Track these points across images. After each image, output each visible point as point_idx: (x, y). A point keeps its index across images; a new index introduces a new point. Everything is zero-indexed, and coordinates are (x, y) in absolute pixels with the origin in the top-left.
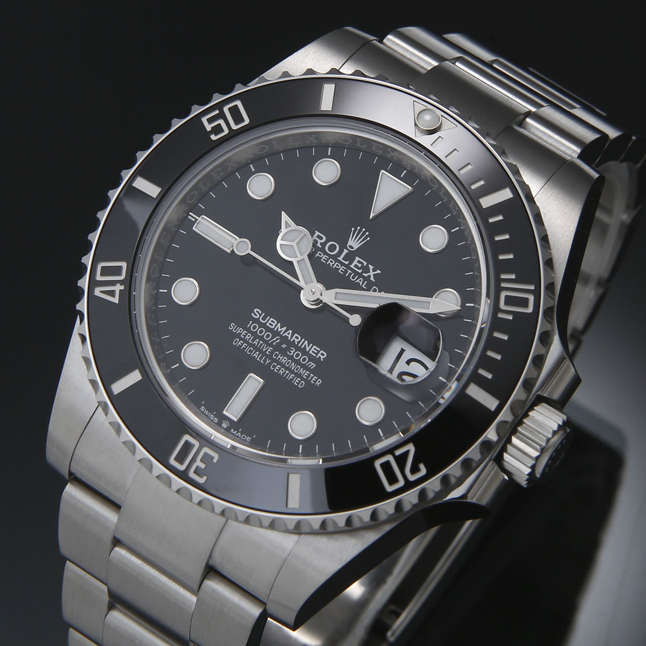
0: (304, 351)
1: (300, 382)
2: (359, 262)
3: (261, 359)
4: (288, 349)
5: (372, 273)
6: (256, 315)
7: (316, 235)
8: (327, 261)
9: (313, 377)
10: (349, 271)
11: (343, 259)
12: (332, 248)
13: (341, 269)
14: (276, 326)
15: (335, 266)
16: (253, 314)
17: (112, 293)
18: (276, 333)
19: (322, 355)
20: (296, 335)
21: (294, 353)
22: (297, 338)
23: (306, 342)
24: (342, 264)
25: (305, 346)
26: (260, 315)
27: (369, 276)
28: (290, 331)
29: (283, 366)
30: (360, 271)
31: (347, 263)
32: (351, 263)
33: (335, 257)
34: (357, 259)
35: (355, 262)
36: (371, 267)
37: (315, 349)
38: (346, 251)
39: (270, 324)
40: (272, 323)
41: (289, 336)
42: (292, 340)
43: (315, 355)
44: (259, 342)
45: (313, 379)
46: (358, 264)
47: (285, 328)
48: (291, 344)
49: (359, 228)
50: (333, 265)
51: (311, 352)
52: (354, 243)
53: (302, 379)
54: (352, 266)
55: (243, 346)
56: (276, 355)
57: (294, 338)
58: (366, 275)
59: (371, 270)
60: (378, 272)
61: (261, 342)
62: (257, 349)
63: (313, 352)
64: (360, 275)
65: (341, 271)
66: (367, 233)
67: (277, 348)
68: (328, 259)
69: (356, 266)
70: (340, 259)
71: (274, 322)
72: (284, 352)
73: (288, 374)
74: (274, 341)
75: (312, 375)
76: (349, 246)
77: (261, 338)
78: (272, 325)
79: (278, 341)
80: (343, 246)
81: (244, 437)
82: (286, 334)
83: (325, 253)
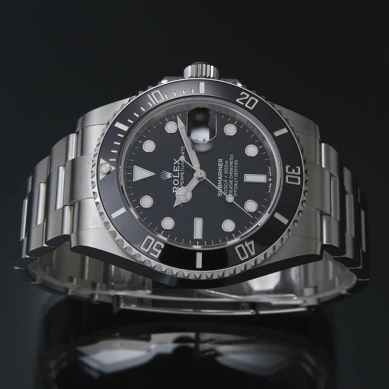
0: (223, 168)
1: (236, 163)
2: (175, 169)
3: (236, 182)
4: (226, 174)
5: (177, 162)
6: (221, 194)
7: (175, 191)
8: (182, 181)
9: (231, 159)
10: (181, 170)
11: (178, 176)
12: (176, 182)
13: (182, 174)
14: (220, 184)
15: (182, 177)
16: (221, 196)
17: (250, 246)
18: (223, 183)
19: (220, 160)
20: (219, 175)
21: (226, 171)
22: (220, 174)
23: (219, 169)
24: (180, 175)
25: (221, 169)
26: (220, 193)
27: (178, 162)
28: (219, 178)
29: (234, 172)
30: (179, 166)
31: (178, 173)
32: (178, 172)
33: (179, 179)
34: (174, 170)
35: (176, 170)
36: (175, 163)
37: (220, 165)
38: (174, 176)
39: (221, 187)
40: (220, 187)
41: (221, 177)
42: (222, 175)
43: (222, 163)
44: (231, 187)
45: (231, 158)
46: (176, 169)
47: (219, 180)
48: (223, 174)
49: (162, 177)
50: (183, 178)
51: (222, 165)
52: (169, 175)
53: (234, 162)
54: (178, 171)
55: (236, 191)
56: (231, 177)
57: (220, 175)
58: (179, 164)
59: (176, 163)
60: (175, 160)
61: (230, 186)
62: (233, 186)
63: (221, 165)
64: (180, 165)
65: (183, 173)
66: (162, 173)
67: (228, 179)
68: (181, 181)
69: (178, 169)
70: (178, 177)
71: (219, 186)
72: (228, 175)
73: (236, 169)
74: (226, 181)
75: (230, 160)
76: (171, 176)
77: (228, 187)
78: (221, 186)
79: (225, 180)
80: (172, 179)
81: (270, 170)
82: (221, 179)
83: (180, 183)
